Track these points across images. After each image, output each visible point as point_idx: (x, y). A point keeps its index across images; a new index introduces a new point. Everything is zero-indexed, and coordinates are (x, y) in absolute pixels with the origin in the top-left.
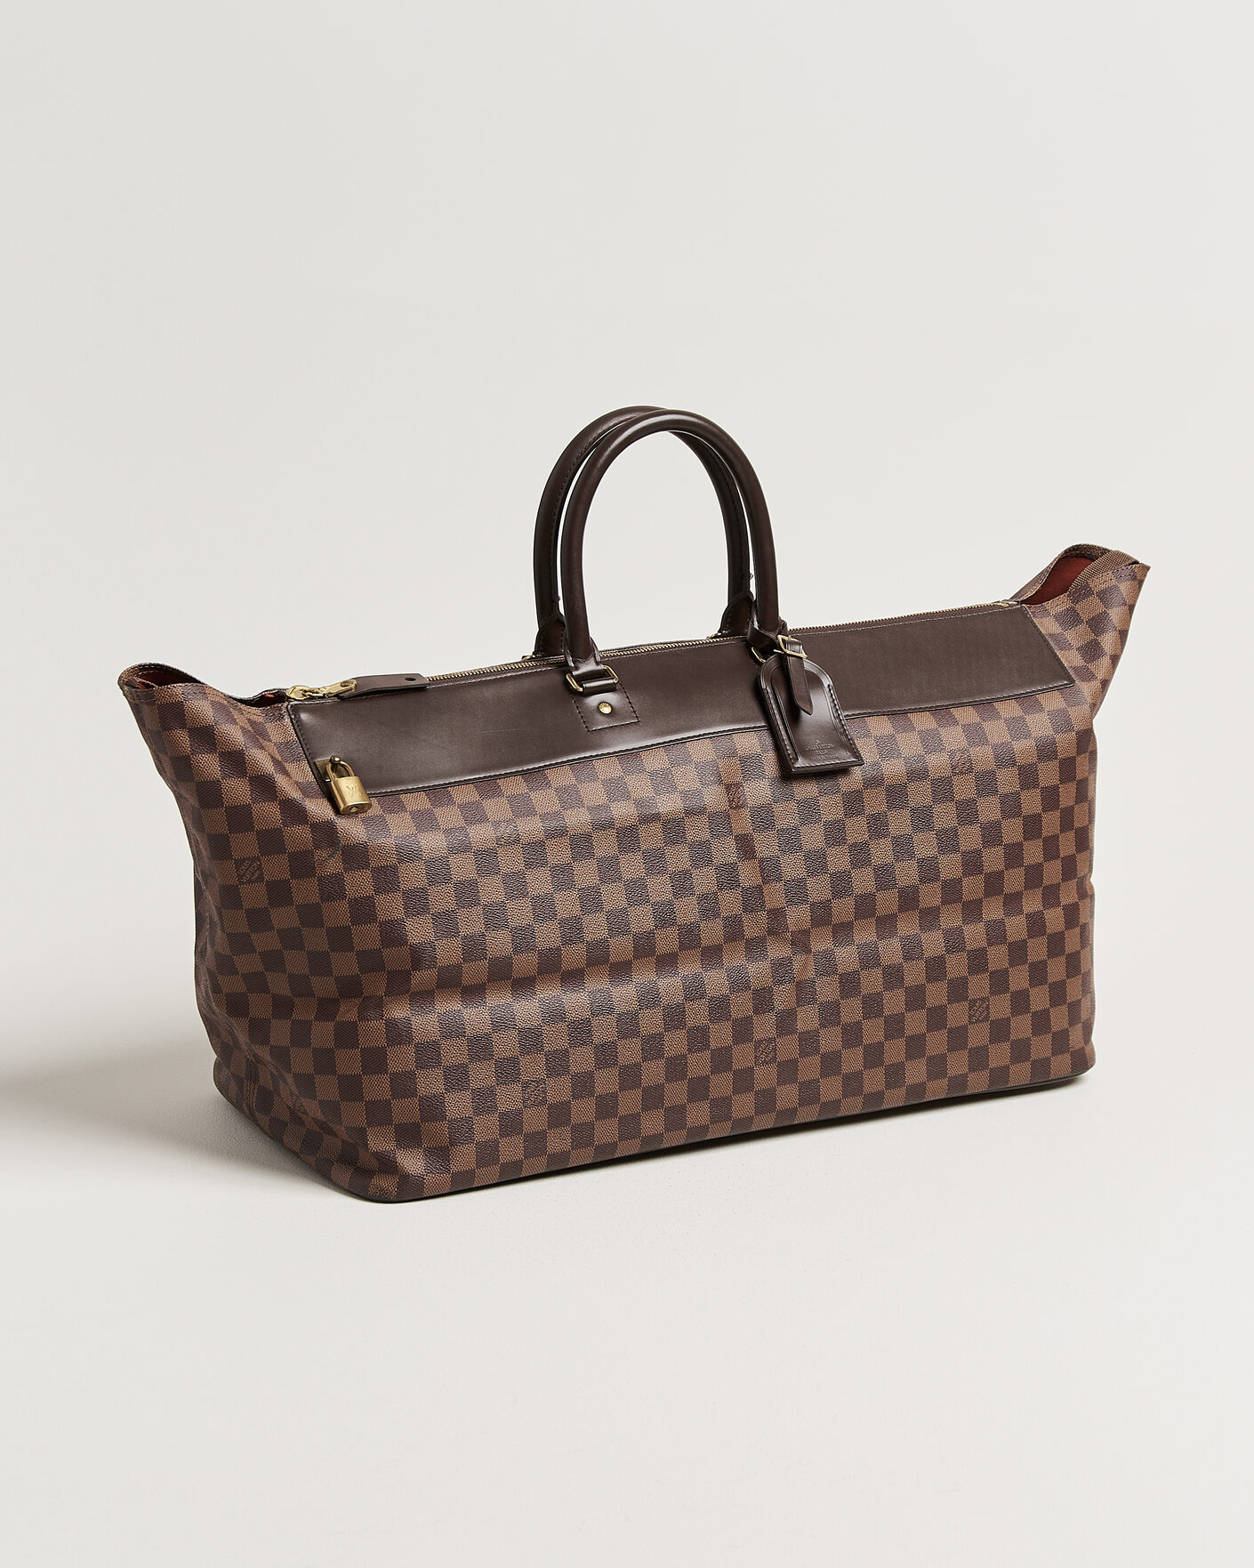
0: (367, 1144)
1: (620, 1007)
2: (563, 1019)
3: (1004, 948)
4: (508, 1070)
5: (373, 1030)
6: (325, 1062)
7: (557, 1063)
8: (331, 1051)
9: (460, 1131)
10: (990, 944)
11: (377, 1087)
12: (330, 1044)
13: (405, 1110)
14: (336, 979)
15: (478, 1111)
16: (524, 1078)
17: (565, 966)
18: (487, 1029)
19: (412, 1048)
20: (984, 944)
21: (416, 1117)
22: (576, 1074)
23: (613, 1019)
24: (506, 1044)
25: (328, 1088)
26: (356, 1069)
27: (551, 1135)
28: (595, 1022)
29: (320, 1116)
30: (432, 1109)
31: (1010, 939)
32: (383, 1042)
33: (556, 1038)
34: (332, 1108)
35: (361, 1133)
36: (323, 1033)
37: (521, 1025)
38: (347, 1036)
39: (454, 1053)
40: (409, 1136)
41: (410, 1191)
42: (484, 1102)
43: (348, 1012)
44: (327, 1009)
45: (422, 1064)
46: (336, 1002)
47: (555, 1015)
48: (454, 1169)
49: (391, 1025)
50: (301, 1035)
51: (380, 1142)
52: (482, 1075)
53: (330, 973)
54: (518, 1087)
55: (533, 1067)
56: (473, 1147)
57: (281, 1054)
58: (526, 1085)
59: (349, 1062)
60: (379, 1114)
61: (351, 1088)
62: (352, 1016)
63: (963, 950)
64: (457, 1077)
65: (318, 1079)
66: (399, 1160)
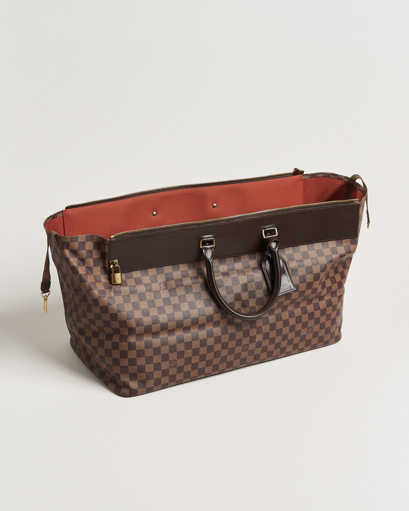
0: (120, 379)
1: (201, 337)
2: (183, 342)
3: (319, 311)
4: (165, 358)
5: (124, 346)
6: (108, 353)
7: (181, 355)
8: (110, 350)
9: (149, 376)
10: (315, 310)
11: (124, 362)
12: (110, 348)
13: (133, 369)
14: (112, 328)
15: (155, 369)
16: (170, 359)
17: (184, 326)
18: (160, 345)
19: (136, 352)
20: (313, 310)
21: (136, 372)
22: (186, 358)
23: (198, 341)
24: (165, 350)
25: (109, 361)
26: (118, 356)
27: (177, 375)
28: (193, 342)
29: (106, 367)
30: (141, 369)
31: (321, 308)
32: (127, 349)
33: (181, 347)
34: (110, 367)
35: (119, 375)
36: (108, 344)
37: (170, 344)
38: (115, 346)
39: (149, 353)
40: (133, 377)
41: (133, 393)
42: (157, 367)
43: (116, 339)
44: (109, 337)
45: (138, 356)
46: (112, 335)
47: (181, 340)
48: (147, 387)
49: (130, 344)
50: (101, 343)
51: (124, 378)
52: (157, 359)
53: (110, 327)
54: (168, 362)
55: (173, 356)
56: (153, 380)
57: (95, 348)
58: (170, 362)
59: (116, 354)
60: (124, 370)
61: (116, 362)
62: (117, 340)
63: (307, 313)
64: (149, 360)
65: (106, 358)
66: (130, 384)
